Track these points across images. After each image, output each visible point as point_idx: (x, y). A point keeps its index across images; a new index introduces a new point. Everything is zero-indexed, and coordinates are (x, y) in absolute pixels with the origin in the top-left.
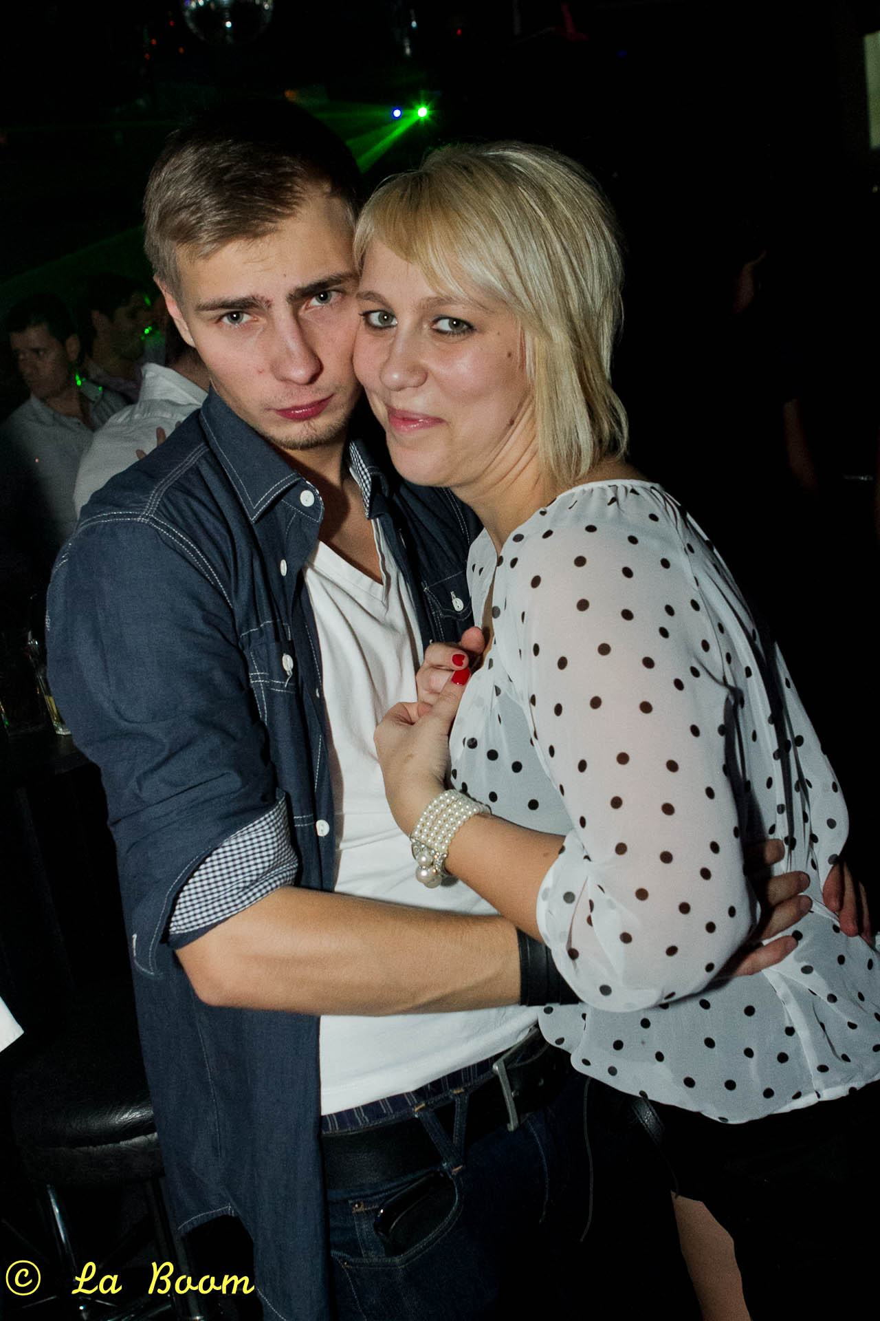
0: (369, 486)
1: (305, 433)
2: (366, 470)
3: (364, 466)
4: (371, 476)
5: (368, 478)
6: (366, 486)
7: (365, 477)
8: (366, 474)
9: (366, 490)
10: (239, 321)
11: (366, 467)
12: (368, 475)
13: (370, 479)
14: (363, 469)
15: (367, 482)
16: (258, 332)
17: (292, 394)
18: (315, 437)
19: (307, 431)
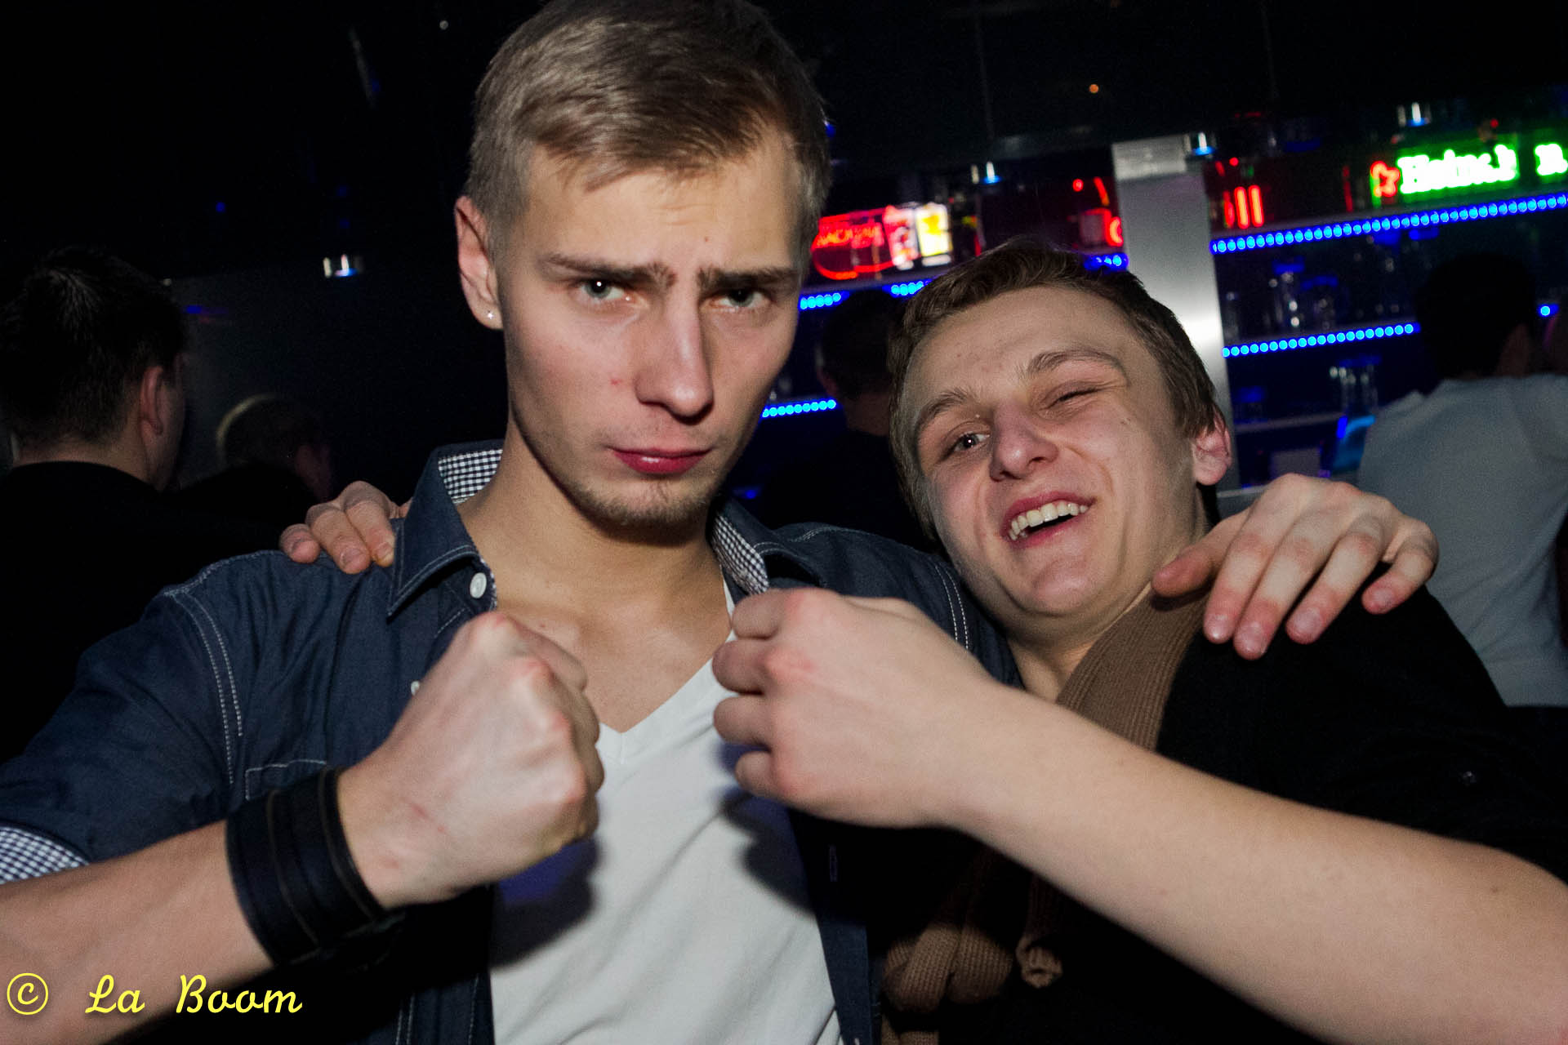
0: (762, 572)
1: (649, 499)
2: (753, 551)
3: (748, 546)
4: (762, 556)
5: (758, 561)
6: (758, 572)
7: (753, 562)
8: (753, 556)
9: (760, 578)
10: (602, 294)
11: (752, 546)
12: (758, 556)
13: (761, 561)
14: (748, 551)
15: (758, 566)
16: (628, 321)
17: (657, 429)
18: (661, 509)
19: (654, 497)
